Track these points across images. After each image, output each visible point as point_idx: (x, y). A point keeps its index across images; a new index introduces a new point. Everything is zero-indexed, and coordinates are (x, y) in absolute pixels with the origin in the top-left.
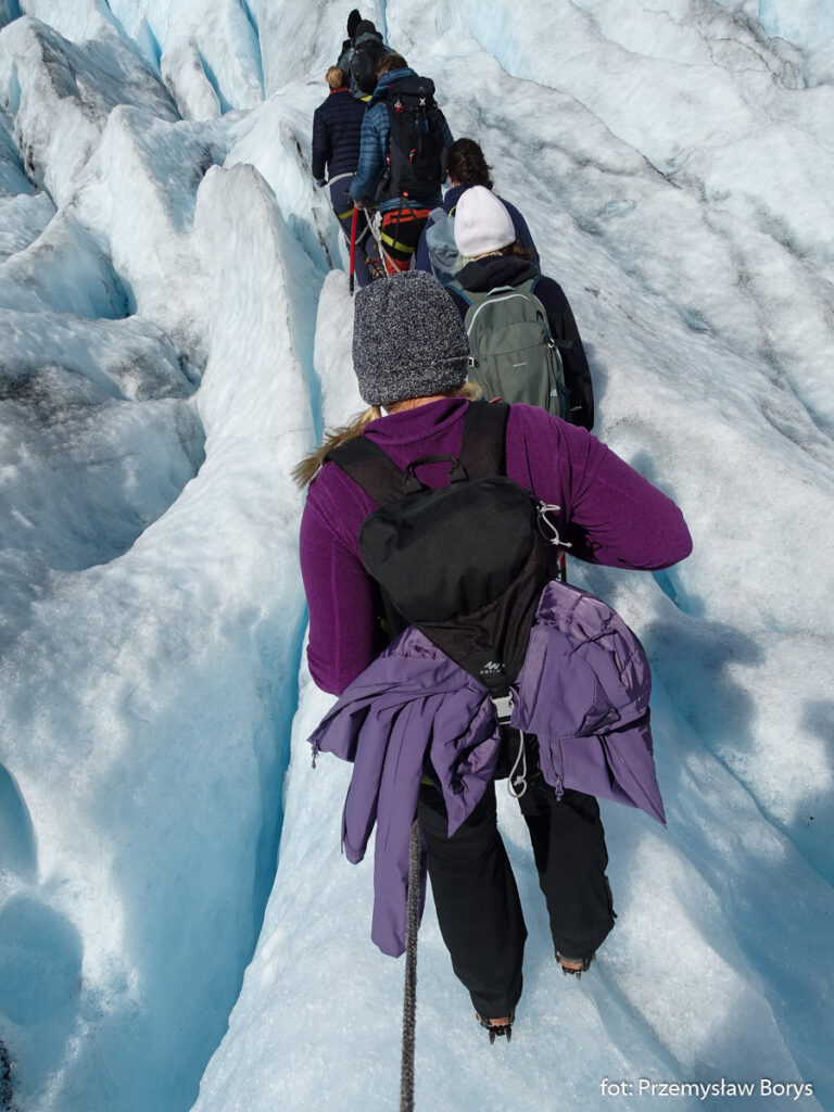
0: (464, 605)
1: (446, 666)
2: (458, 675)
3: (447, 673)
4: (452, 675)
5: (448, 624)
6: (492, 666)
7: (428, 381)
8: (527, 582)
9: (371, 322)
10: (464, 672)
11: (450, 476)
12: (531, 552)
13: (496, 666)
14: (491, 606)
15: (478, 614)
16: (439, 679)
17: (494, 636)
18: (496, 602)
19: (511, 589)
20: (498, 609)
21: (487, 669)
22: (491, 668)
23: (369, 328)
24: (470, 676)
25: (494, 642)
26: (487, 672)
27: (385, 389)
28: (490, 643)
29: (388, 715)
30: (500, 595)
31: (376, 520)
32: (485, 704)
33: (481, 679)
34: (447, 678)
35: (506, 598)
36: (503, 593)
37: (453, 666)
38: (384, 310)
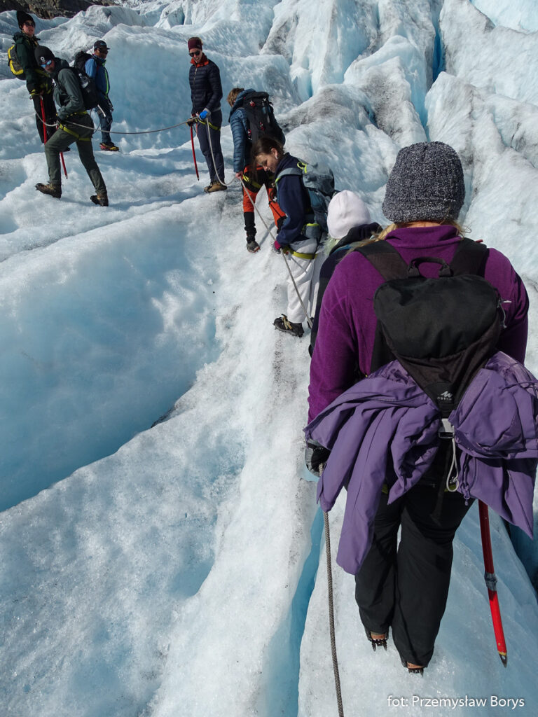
0: (436, 352)
1: (414, 389)
2: (421, 397)
3: (414, 394)
4: (417, 396)
5: (423, 361)
6: (446, 394)
7: (439, 211)
8: (484, 344)
9: (411, 166)
10: (426, 395)
11: (440, 272)
12: (492, 323)
13: (449, 395)
14: (455, 356)
15: (444, 359)
16: (408, 396)
17: (453, 375)
18: (459, 354)
19: (473, 345)
20: (459, 359)
21: (443, 396)
22: (446, 396)
23: (408, 169)
24: (429, 399)
25: (452, 378)
26: (442, 398)
27: (409, 211)
28: (450, 379)
29: (369, 413)
30: (461, 350)
31: (388, 286)
32: (437, 421)
33: (437, 402)
34: (415, 397)
35: (466, 353)
36: (465, 349)
37: (419, 391)
38: (422, 159)
